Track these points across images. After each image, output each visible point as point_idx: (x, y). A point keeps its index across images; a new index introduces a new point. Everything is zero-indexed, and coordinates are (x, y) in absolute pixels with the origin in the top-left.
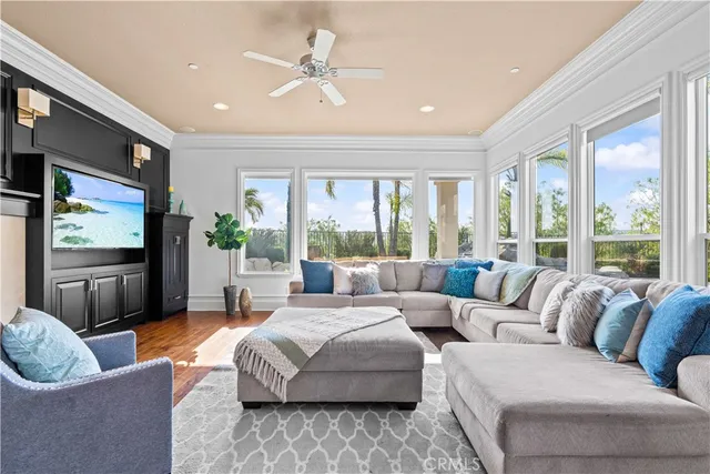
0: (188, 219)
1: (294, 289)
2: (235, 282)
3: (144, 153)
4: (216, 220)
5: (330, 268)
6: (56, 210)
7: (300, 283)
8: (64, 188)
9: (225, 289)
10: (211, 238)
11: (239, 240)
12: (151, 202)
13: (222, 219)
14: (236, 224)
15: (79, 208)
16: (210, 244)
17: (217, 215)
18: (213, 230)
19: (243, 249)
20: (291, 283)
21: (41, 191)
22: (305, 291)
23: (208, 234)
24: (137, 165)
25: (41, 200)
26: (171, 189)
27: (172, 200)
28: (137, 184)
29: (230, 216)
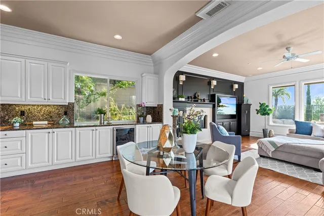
0: (250, 105)
1: (291, 132)
2: (267, 127)
3: (236, 86)
4: (259, 105)
5: (311, 125)
6: (218, 107)
7: (294, 130)
8: (219, 101)
9: (263, 129)
10: (258, 112)
11: (269, 112)
12: (238, 101)
13: (262, 105)
14: (267, 106)
15: (222, 106)
16: (257, 113)
17: (260, 103)
18: (259, 108)
19: (271, 115)
20: (289, 129)
21: (215, 102)
22: (296, 133)
23: (257, 110)
24: (234, 90)
25: (215, 104)
26: (244, 95)
27: (244, 99)
28: (234, 96)
29: (265, 104)
